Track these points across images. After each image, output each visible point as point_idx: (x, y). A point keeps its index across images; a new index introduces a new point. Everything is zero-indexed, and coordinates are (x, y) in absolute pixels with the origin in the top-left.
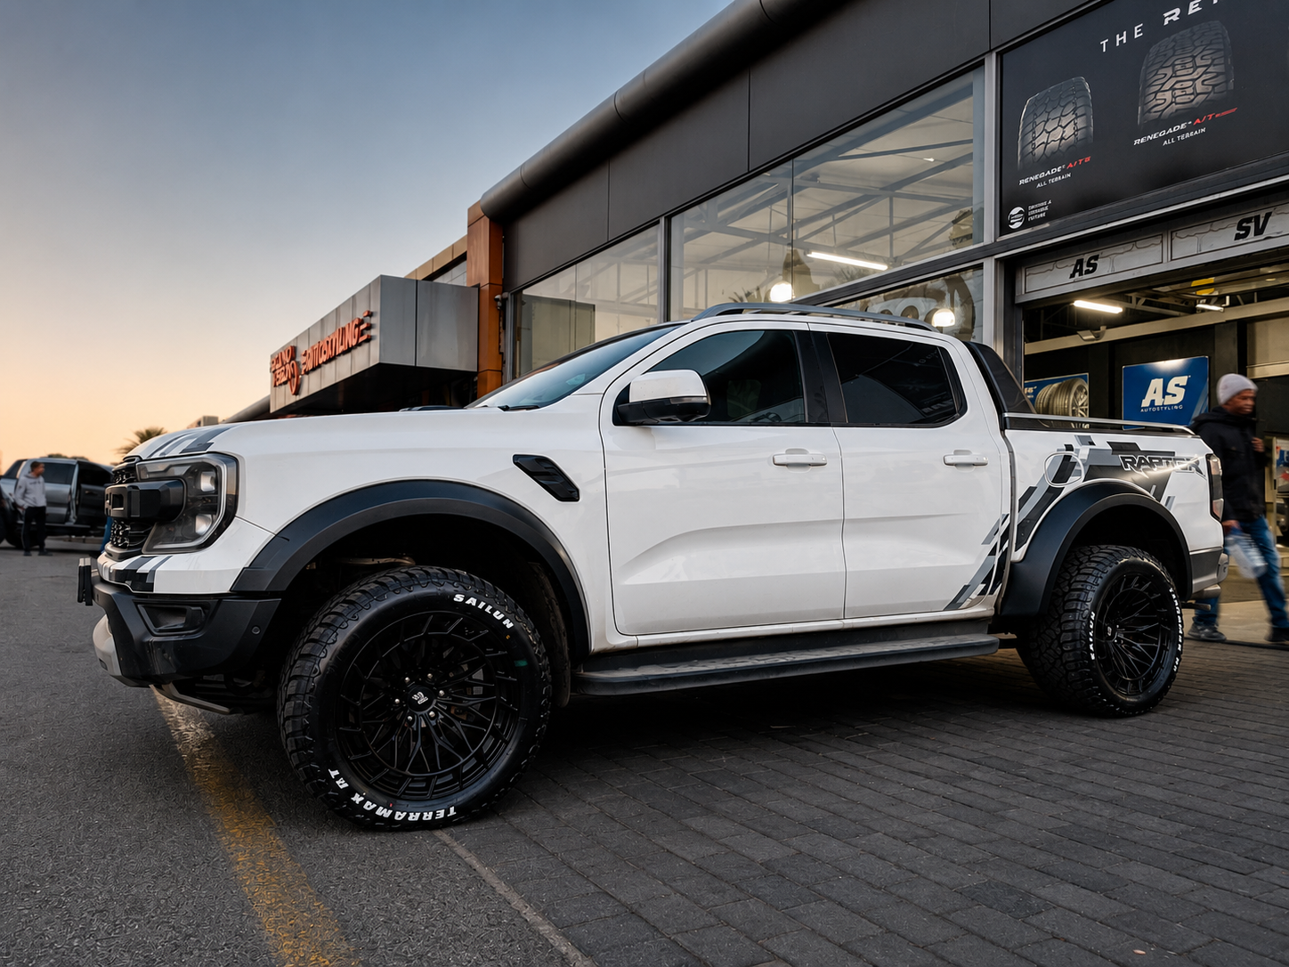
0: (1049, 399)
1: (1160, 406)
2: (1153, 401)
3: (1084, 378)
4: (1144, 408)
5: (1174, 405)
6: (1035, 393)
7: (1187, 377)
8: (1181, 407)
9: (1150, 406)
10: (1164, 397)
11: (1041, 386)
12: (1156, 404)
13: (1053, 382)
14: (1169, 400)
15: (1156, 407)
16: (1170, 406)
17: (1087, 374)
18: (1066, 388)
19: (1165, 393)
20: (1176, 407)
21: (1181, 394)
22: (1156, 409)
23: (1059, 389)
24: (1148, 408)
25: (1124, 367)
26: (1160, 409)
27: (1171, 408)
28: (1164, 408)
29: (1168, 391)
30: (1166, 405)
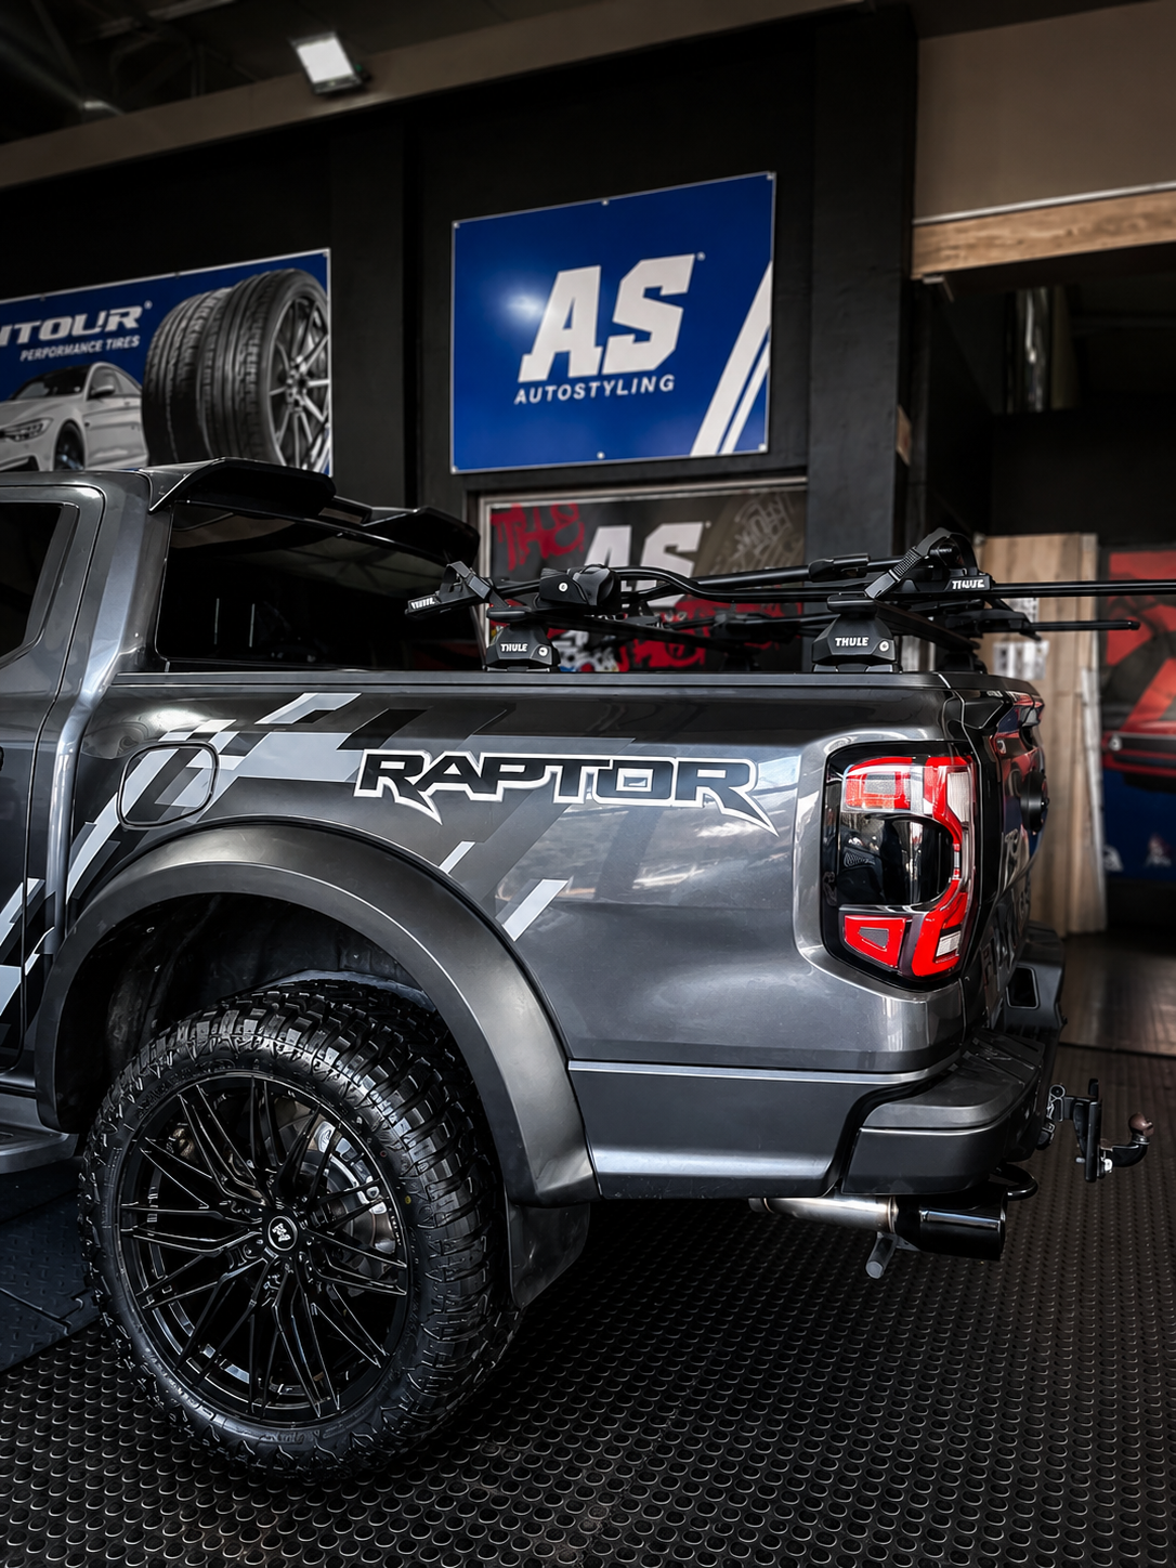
0: (198, 348)
1: (586, 380)
2: (561, 362)
3: (315, 264)
4: (528, 386)
5: (640, 375)
6: (147, 326)
7: (690, 258)
8: (668, 384)
9: (550, 381)
10: (602, 341)
11: (163, 301)
12: (573, 373)
13: (213, 282)
14: (625, 356)
15: (574, 382)
16: (627, 378)
17: (327, 252)
18: (252, 308)
19: (607, 329)
20: (648, 385)
21: (666, 326)
22: (573, 392)
23: (229, 309)
24: (545, 393)
25: (456, 225)
26: (588, 390)
27: (627, 386)
28: (601, 389)
29: (618, 318)
30: (609, 378)
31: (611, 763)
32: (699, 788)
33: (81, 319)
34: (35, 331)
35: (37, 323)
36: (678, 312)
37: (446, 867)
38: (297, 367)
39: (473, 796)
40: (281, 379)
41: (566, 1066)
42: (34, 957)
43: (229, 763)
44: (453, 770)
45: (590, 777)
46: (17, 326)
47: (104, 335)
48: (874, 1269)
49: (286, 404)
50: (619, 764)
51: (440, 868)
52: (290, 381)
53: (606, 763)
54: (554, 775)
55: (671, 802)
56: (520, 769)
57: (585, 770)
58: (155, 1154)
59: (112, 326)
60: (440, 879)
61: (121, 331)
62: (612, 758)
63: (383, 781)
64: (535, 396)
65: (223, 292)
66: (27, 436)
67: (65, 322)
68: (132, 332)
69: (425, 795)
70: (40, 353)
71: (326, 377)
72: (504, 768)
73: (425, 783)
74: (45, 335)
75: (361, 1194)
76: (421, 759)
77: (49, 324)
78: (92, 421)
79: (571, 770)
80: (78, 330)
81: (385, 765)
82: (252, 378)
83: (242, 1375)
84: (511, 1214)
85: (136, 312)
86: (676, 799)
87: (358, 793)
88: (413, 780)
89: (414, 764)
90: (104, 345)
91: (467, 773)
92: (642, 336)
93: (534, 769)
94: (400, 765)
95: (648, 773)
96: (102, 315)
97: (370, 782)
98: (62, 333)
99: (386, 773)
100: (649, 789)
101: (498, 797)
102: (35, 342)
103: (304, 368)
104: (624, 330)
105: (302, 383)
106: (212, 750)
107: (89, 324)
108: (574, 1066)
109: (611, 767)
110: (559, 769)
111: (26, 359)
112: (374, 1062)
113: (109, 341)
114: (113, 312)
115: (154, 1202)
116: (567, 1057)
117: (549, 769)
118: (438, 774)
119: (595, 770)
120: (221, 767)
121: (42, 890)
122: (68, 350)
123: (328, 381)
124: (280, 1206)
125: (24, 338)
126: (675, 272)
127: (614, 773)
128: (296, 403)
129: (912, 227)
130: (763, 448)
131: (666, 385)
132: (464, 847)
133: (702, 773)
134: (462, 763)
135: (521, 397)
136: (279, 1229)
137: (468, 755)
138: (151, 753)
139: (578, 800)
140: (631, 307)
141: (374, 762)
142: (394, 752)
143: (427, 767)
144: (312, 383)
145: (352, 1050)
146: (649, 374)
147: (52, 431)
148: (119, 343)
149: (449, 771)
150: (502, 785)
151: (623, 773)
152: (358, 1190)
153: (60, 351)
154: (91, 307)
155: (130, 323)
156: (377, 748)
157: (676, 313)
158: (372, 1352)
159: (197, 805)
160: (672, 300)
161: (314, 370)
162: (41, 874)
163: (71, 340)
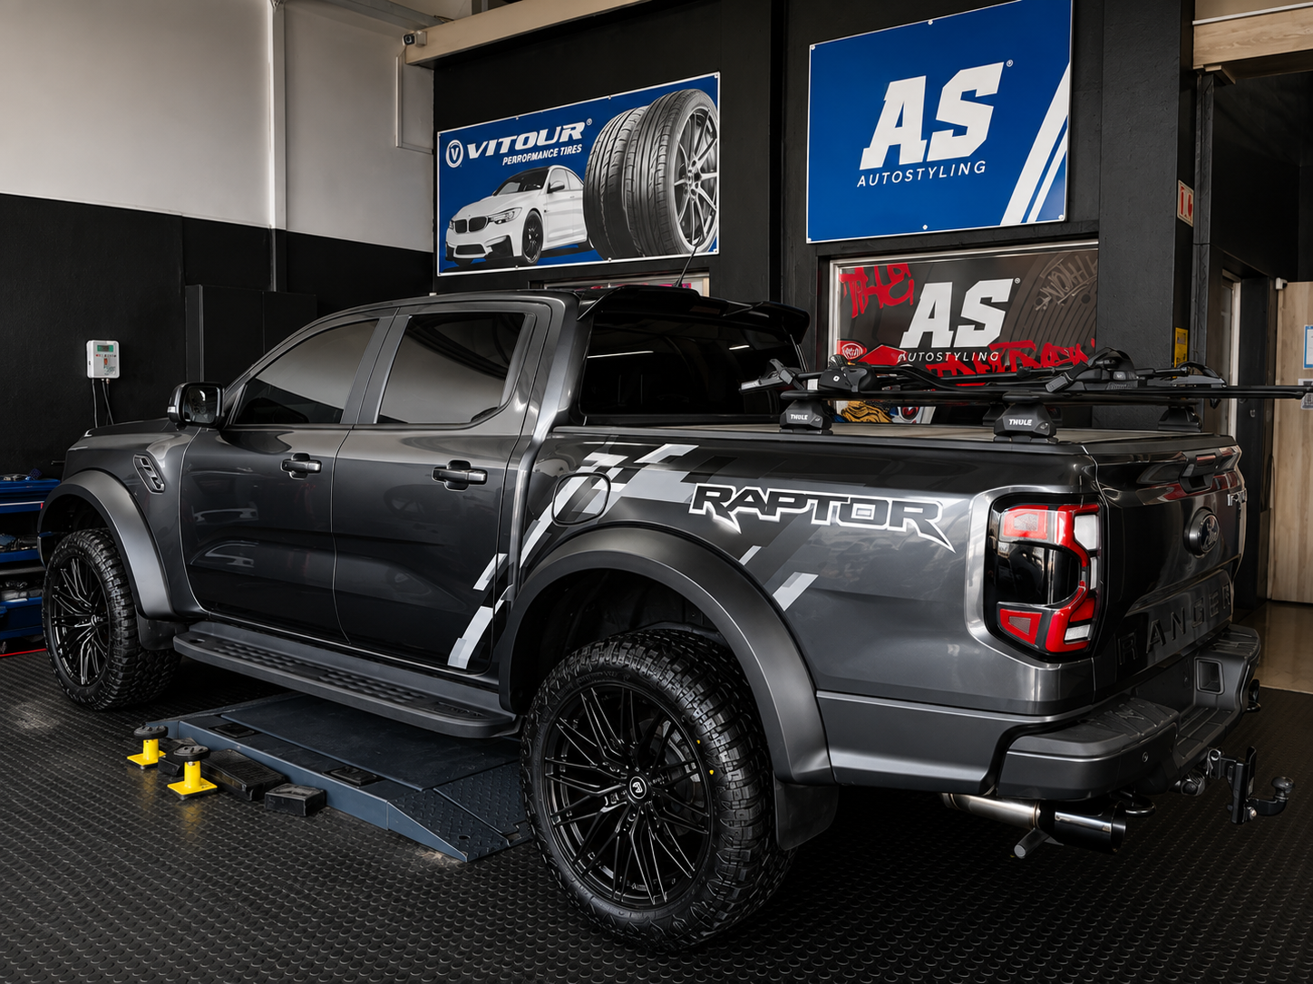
0: (623, 152)
1: (914, 166)
2: (894, 152)
3: (707, 86)
4: (868, 172)
5: (958, 161)
6: (588, 138)
7: (1000, 66)
9: (886, 168)
10: (927, 135)
11: (600, 118)
12: (902, 162)
13: (637, 101)
14: (945, 147)
15: (905, 168)
16: (947, 164)
17: (717, 75)
18: (662, 118)
19: (931, 126)
20: (964, 169)
21: (979, 121)
22: (905, 176)
23: (646, 121)
24: (881, 178)
25: (812, 47)
26: (915, 174)
27: (947, 171)
28: (926, 174)
29: (939, 117)
30: (933, 164)
31: (849, 500)
32: (905, 519)
33: (544, 133)
34: (513, 142)
35: (515, 137)
36: (989, 109)
37: (744, 561)
38: (694, 163)
39: (762, 517)
40: (682, 173)
41: (815, 694)
42: (500, 602)
43: (618, 488)
44: (750, 499)
45: (835, 508)
46: (500, 140)
47: (558, 145)
48: (1020, 851)
49: (686, 191)
50: (855, 501)
51: (740, 561)
52: (690, 174)
53: (846, 499)
54: (812, 505)
55: (887, 526)
56: (792, 500)
57: (832, 504)
58: (566, 729)
59: (564, 138)
60: (739, 567)
61: (571, 142)
62: (850, 496)
63: (708, 504)
64: (873, 182)
65: (642, 110)
66: (504, 221)
67: (532, 136)
68: (577, 142)
69: (732, 514)
70: (516, 159)
71: (715, 171)
72: (782, 499)
73: (732, 507)
74: (519, 146)
75: (686, 767)
76: (730, 491)
77: (522, 137)
78: (549, 208)
79: (824, 502)
80: (541, 142)
81: (709, 494)
82: (661, 174)
83: (610, 874)
84: (777, 788)
85: (580, 126)
86: (890, 525)
87: (692, 511)
88: (725, 504)
89: (726, 494)
90: (560, 151)
91: (758, 501)
92: (960, 131)
93: (800, 501)
94: (717, 494)
95: (873, 507)
96: (559, 129)
97: (698, 505)
98: (531, 144)
99: (710, 499)
100: (872, 518)
101: (776, 518)
102: (512, 151)
103: (699, 165)
104: (944, 126)
105: (697, 177)
106: (607, 479)
107: (549, 137)
108: (820, 694)
109: (849, 502)
110: (816, 502)
111: (506, 163)
112: (695, 682)
113: (562, 149)
114: (565, 127)
115: (564, 758)
116: (815, 689)
117: (810, 502)
118: (740, 501)
119: (838, 504)
120: (611, 490)
121: (507, 560)
122: (535, 156)
123: (717, 174)
124: (637, 769)
125: (504, 150)
126: (987, 78)
127: (851, 506)
128: (693, 192)
129: (1192, 27)
130: (1062, 218)
131: (979, 169)
132: (754, 550)
133: (907, 509)
134: (756, 495)
135: (862, 181)
136: (636, 784)
137: (759, 489)
138: (573, 478)
139: (827, 523)
140: (951, 107)
141: (702, 491)
142: (714, 486)
143: (734, 496)
144: (704, 176)
145: (684, 673)
146: (964, 160)
147: (522, 217)
148: (569, 150)
149: (747, 500)
150: (780, 510)
151: (856, 506)
152: (685, 763)
153: (527, 157)
154: (551, 124)
155: (577, 135)
156: (705, 482)
157: (987, 111)
158: (688, 869)
159: (596, 512)
160: (985, 100)
161: (706, 167)
162: (506, 551)
163: (536, 149)
